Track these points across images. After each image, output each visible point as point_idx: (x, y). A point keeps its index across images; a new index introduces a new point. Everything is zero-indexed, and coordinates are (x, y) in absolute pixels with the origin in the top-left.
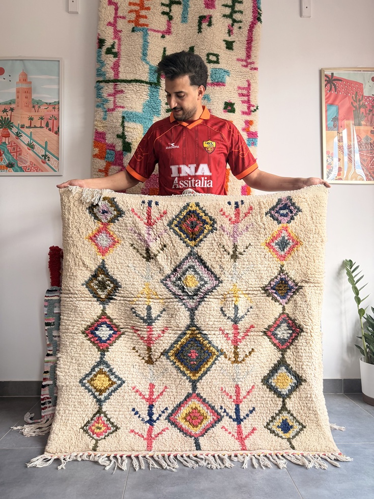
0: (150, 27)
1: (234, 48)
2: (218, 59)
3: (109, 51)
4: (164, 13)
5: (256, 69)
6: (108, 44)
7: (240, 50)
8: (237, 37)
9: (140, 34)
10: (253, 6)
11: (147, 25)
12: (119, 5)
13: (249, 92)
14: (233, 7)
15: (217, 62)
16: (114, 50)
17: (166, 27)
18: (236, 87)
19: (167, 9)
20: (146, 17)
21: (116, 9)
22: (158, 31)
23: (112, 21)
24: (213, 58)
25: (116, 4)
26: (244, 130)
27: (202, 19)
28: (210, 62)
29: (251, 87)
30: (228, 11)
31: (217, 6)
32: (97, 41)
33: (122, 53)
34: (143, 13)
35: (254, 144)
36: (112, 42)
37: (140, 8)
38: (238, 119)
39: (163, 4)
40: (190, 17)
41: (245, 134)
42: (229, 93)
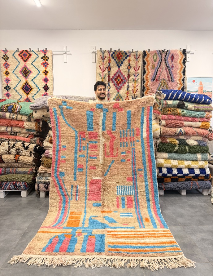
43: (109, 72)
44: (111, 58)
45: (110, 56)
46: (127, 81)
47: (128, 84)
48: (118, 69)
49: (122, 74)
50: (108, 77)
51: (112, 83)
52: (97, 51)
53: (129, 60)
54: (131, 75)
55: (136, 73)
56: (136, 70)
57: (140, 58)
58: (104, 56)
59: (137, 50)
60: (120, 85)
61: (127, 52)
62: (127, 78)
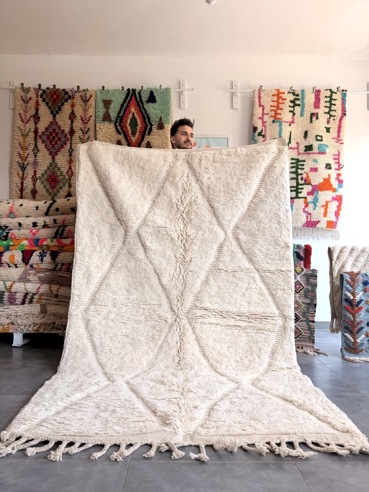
0: (283, 120)
1: (330, 131)
2: (322, 139)
3: (260, 134)
4: (290, 111)
5: (343, 143)
6: (259, 130)
7: (334, 132)
8: (332, 125)
9: (278, 124)
10: (342, 107)
11: (281, 119)
12: (265, 107)
13: (339, 157)
14: (330, 107)
15: (321, 140)
16: (263, 134)
17: (292, 119)
18: (332, 155)
19: (292, 109)
20: (280, 114)
21: (263, 110)
22: (287, 122)
23: (261, 116)
24: (319, 138)
25: (263, 106)
26: (336, 179)
27: (312, 115)
28: (318, 140)
29: (340, 154)
30: (327, 110)
31: (321, 107)
32: (252, 128)
33: (267, 135)
34: (279, 111)
35: (341, 187)
36: (261, 129)
37: (277, 108)
38: (333, 173)
39: (290, 106)
40: (305, 113)
41: (337, 181)
42: (328, 158)
43: (36, 124)
44: (40, 100)
45: (39, 97)
46: (68, 140)
47: (71, 146)
48: (52, 119)
49: (60, 128)
50: (34, 132)
51: (42, 143)
52: (16, 88)
53: (72, 105)
54: (75, 130)
55: (85, 127)
56: (85, 121)
57: (92, 101)
58: (28, 97)
59: (85, 88)
60: (56, 147)
61: (69, 91)
62: (68, 134)
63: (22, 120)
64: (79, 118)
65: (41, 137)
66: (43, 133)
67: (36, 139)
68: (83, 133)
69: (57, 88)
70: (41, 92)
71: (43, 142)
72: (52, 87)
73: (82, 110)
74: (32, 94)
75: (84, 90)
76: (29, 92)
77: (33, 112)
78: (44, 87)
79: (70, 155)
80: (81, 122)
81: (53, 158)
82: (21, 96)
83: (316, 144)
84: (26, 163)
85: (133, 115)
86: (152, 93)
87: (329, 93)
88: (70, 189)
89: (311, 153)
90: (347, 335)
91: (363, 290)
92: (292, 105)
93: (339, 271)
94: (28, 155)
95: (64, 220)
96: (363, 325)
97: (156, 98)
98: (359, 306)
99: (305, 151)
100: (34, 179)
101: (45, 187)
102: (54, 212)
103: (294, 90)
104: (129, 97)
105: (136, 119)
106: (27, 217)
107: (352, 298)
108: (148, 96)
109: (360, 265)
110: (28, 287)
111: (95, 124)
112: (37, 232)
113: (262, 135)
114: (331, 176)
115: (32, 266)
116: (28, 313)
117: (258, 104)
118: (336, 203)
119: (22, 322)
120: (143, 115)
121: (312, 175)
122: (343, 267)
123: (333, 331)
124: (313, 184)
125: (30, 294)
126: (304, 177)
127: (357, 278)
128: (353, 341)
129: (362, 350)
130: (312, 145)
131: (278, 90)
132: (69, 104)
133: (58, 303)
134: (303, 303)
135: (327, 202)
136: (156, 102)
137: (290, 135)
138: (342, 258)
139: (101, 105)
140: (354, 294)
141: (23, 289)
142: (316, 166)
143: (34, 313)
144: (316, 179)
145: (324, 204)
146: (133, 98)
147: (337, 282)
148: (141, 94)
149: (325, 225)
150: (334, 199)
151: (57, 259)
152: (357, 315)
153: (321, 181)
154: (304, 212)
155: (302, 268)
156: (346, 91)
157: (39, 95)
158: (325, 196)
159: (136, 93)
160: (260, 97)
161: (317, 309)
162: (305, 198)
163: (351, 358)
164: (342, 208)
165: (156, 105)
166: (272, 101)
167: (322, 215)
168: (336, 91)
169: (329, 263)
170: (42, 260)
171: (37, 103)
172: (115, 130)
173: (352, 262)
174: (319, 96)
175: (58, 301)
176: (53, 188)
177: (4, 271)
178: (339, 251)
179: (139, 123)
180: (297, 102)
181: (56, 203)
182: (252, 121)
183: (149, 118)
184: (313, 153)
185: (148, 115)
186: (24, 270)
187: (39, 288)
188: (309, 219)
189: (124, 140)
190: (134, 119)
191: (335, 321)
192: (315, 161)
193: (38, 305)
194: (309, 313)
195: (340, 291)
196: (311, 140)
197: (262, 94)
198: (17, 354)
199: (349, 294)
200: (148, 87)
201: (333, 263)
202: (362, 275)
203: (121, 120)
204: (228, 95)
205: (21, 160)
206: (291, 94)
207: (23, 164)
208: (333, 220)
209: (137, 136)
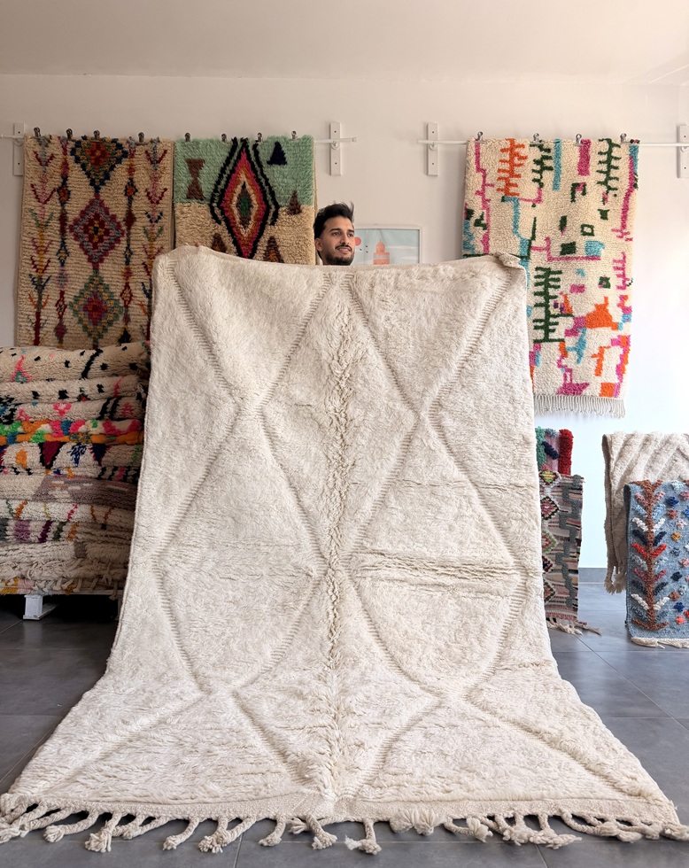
0: (521, 196)
1: (608, 217)
2: (593, 231)
3: (478, 223)
4: (535, 180)
5: (631, 240)
6: (476, 216)
7: (614, 220)
8: (612, 205)
9: (511, 204)
10: (630, 172)
11: (518, 195)
12: (487, 171)
13: (624, 266)
14: (607, 173)
15: (592, 234)
16: (483, 222)
17: (537, 195)
18: (611, 261)
19: (537, 176)
20: (516, 185)
21: (484, 177)
22: (529, 200)
23: (480, 189)
24: (588, 230)
25: (484, 171)
26: (619, 305)
27: (575, 186)
28: (585, 234)
29: (627, 260)
30: (603, 177)
31: (591, 172)
32: (464, 211)
33: (492, 225)
34: (513, 180)
35: (628, 320)
36: (480, 212)
37: (511, 174)
38: (613, 294)
39: (534, 171)
40: (562, 184)
41: (620, 310)
42: (604, 268)
43: (63, 204)
44: (71, 159)
45: (69, 153)
46: (123, 234)
47: (129, 245)
48: (92, 194)
49: (107, 213)
50: (60, 220)
51: (75, 239)
52: (25, 137)
53: (130, 168)
54: (136, 216)
55: (154, 211)
56: (154, 199)
57: (167, 161)
58: (47, 154)
59: (154, 137)
60: (101, 247)
61: (124, 143)
62: (123, 224)
63: (37, 197)
64: (142, 193)
65: (72, 229)
66: (76, 222)
67: (63, 231)
68: (151, 221)
69: (101, 136)
70: (71, 145)
71: (77, 237)
72: (93, 136)
73: (148, 178)
74: (55, 149)
75: (152, 142)
76: (50, 145)
77: (57, 181)
78: (77, 135)
79: (127, 262)
80: (146, 200)
81: (96, 268)
82: (35, 153)
83: (581, 242)
84: (45, 277)
85: (244, 187)
86: (278, 146)
87: (605, 146)
88: (126, 324)
89: (573, 259)
90: (636, 596)
91: (667, 515)
92: (538, 168)
93: (623, 479)
94: (49, 261)
95: (117, 387)
96: (665, 578)
97: (286, 155)
98: (659, 544)
99: (562, 253)
100: (60, 306)
101: (80, 321)
102: (99, 370)
103: (540, 141)
104: (236, 154)
105: (249, 196)
106: (48, 380)
107: (645, 529)
108: (271, 152)
109: (660, 467)
110: (52, 510)
111: (173, 204)
112: (68, 407)
113: (482, 225)
114: (610, 301)
115: (58, 472)
116: (51, 558)
117: (475, 166)
118: (619, 350)
119: (41, 574)
120: (262, 188)
121: (574, 299)
122: (629, 471)
123: (611, 589)
124: (576, 314)
125: (54, 524)
126: (559, 302)
127: (655, 492)
128: (647, 607)
129: (664, 624)
130: (574, 243)
131: (512, 141)
132: (125, 167)
133: (106, 539)
134: (557, 537)
135: (602, 349)
136: (285, 163)
137: (535, 225)
138: (628, 456)
139: (184, 170)
140: (649, 523)
141: (41, 514)
142: (582, 283)
143: (64, 558)
144: (583, 306)
145: (597, 352)
146: (244, 156)
147: (619, 500)
148: (258, 148)
149: (598, 391)
150: (614, 342)
151: (104, 459)
152: (654, 561)
153: (591, 309)
154: (560, 366)
155: (555, 474)
156: (638, 142)
157: (69, 150)
158: (598, 337)
159: (248, 146)
160: (478, 154)
161: (581, 548)
162: (562, 341)
163: (644, 640)
164: (629, 359)
165: (285, 169)
166: (501, 161)
167: (593, 372)
168: (618, 142)
169: (604, 465)
170: (77, 461)
171: (65, 165)
172: (210, 215)
173: (646, 462)
174: (587, 151)
175: (106, 536)
176: (95, 324)
177: (7, 482)
178: (622, 442)
179: (255, 202)
180: (548, 163)
181: (101, 354)
182: (464, 198)
183: (274, 192)
184: (577, 258)
185: (270, 188)
186: (44, 480)
187: (72, 512)
188: (569, 379)
189: (227, 234)
190: (244, 195)
191: (614, 570)
192: (580, 272)
193: (71, 543)
194: (568, 556)
195: (625, 516)
196: (573, 234)
197: (483, 148)
198: (32, 634)
199: (641, 523)
200: (271, 135)
201: (612, 464)
202: (665, 488)
203: (221, 197)
204: (420, 149)
205: (37, 271)
206: (536, 149)
207: (40, 278)
208: (613, 382)
209: (250, 226)
